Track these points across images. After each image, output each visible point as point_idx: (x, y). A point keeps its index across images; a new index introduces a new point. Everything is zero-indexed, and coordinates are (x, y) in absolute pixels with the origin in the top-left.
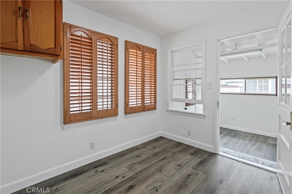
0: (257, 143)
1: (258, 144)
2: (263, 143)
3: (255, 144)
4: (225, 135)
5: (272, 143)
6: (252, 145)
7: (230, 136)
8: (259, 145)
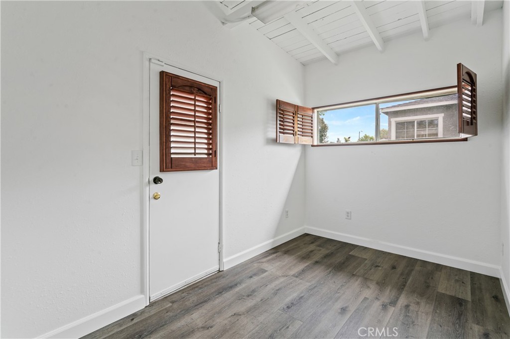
0: (400, 294)
1: (402, 301)
2: (422, 295)
3: (393, 303)
4: (317, 262)
5: (448, 293)
6: (384, 307)
7: (329, 266)
8: (407, 306)
